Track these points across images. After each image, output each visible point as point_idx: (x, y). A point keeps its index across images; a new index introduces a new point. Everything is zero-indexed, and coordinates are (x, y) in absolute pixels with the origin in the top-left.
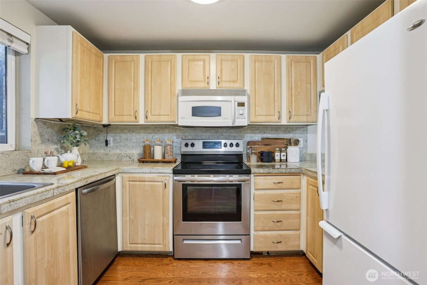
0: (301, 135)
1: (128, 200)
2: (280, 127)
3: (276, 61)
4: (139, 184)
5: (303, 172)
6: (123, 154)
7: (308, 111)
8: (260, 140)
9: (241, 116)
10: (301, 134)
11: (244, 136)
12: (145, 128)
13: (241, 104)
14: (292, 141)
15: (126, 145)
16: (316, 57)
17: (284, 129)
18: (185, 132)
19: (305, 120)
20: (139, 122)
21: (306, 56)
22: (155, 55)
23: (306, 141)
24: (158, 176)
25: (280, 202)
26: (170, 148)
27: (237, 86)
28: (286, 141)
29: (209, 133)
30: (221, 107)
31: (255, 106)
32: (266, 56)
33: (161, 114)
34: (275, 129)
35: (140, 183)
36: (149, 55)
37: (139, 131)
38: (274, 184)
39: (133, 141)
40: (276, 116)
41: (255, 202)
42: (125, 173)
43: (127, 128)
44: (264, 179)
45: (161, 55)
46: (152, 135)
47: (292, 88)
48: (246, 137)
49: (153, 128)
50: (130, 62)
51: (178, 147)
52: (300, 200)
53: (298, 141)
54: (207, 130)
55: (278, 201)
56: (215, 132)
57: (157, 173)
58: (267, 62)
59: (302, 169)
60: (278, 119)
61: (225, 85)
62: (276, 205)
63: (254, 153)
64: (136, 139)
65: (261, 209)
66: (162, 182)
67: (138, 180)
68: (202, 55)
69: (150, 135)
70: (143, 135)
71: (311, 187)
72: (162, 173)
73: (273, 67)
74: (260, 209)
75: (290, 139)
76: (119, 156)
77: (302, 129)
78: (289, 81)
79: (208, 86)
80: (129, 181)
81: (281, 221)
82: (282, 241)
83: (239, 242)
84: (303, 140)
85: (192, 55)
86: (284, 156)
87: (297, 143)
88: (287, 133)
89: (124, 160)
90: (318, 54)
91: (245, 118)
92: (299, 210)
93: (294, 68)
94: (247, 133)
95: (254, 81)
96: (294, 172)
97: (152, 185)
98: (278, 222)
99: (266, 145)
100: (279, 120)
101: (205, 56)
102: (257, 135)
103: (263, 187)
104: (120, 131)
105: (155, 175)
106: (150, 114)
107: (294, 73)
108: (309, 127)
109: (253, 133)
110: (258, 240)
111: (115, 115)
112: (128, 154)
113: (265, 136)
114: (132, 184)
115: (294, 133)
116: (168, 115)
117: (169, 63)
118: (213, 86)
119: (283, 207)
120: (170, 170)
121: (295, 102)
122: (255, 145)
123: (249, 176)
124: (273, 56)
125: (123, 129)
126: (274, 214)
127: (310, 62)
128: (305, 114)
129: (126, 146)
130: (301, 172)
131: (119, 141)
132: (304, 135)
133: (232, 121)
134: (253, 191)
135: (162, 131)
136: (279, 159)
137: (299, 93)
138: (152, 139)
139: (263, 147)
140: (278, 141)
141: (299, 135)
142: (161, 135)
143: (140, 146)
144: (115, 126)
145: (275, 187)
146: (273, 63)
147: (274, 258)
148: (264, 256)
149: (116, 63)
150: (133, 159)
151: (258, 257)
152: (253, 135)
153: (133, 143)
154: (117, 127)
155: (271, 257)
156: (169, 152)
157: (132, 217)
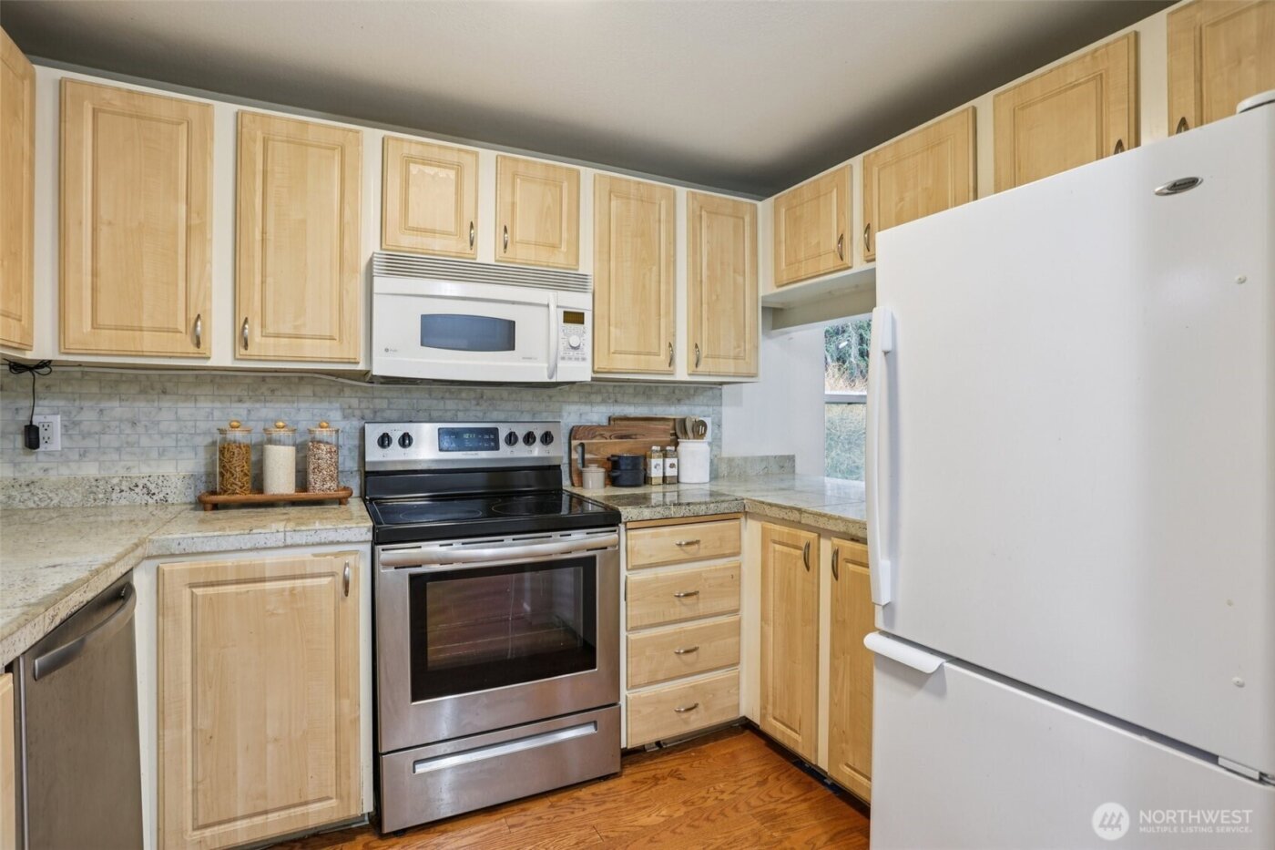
0: (706, 408)
1: (187, 659)
2: (657, 387)
3: (663, 203)
4: (237, 594)
5: (747, 510)
6: (115, 481)
7: (739, 347)
8: (605, 422)
9: (572, 353)
10: (707, 405)
11: (560, 412)
12: (220, 380)
13: (574, 318)
14: (689, 425)
15: (127, 443)
16: (755, 206)
17: (665, 393)
18: (373, 398)
19: (732, 370)
20: (209, 358)
21: (734, 201)
22: (281, 118)
23: (719, 426)
24: (315, 555)
25: (695, 597)
26: (330, 452)
27: (559, 260)
28: (671, 424)
29: (456, 401)
30: (514, 322)
31: (609, 325)
32: (639, 183)
33: (304, 332)
34: (644, 393)
35: (243, 588)
36: (255, 114)
37: (190, 392)
38: (678, 548)
39: (163, 427)
40: (663, 357)
41: (629, 604)
42: (172, 555)
43: (136, 379)
44: (653, 536)
45: (307, 123)
46: (247, 405)
47: (701, 281)
48: (565, 414)
49: (248, 381)
50: (173, 123)
51: (350, 449)
52: (740, 585)
53: (704, 424)
54: (451, 392)
55: (687, 595)
56: (475, 398)
57: (313, 545)
58: (642, 201)
59: (745, 501)
60: (668, 365)
61: (523, 254)
62: (684, 605)
63: (593, 461)
64: (178, 419)
65: (646, 622)
66: (332, 574)
67: (231, 577)
68: (452, 149)
69: (240, 405)
70: (210, 405)
71: (778, 547)
72: (331, 543)
73: (657, 219)
74: (644, 624)
75: (683, 421)
76: (94, 489)
77: (710, 393)
78: (694, 262)
79: (472, 252)
80: (192, 586)
81: (695, 649)
82: (700, 703)
83: (589, 730)
84: (713, 423)
85: (418, 143)
86: (672, 466)
87: (699, 429)
88: (673, 404)
89: (123, 502)
90: (761, 200)
91: (584, 359)
92: (736, 611)
93: (708, 227)
94: (569, 403)
95: (605, 251)
96: (726, 511)
97: (293, 589)
98: (687, 652)
99: (622, 437)
100: (672, 368)
101: (462, 154)
102: (596, 409)
103: (653, 560)
104: (101, 388)
105: (306, 554)
106: (257, 331)
107: (708, 242)
108: (725, 387)
109: (585, 403)
110: (639, 712)
111: (95, 325)
112: (139, 478)
113: (619, 410)
114: (204, 596)
115: (690, 405)
116: (332, 338)
117: (337, 158)
118: (486, 252)
119: (702, 607)
120: (366, 529)
121: (708, 319)
122: (592, 438)
123: (615, 531)
124: (658, 185)
125: (117, 382)
126: (680, 632)
127: (743, 219)
128: (732, 354)
129: (128, 449)
130: (742, 509)
131: (97, 428)
132: (713, 410)
133: (548, 368)
134: (624, 573)
135: (288, 393)
136: (662, 475)
137: (717, 296)
138: (248, 420)
139: (615, 443)
140: (652, 425)
141: (702, 408)
142: (284, 405)
143: (195, 448)
144: (77, 369)
145: (682, 556)
146: (657, 207)
147: (678, 755)
148: (652, 756)
149: (102, 117)
150: (161, 496)
151: (638, 762)
152: (585, 408)
153: (162, 438)
154: (84, 373)
155: (669, 753)
156: (325, 466)
157: (205, 723)
